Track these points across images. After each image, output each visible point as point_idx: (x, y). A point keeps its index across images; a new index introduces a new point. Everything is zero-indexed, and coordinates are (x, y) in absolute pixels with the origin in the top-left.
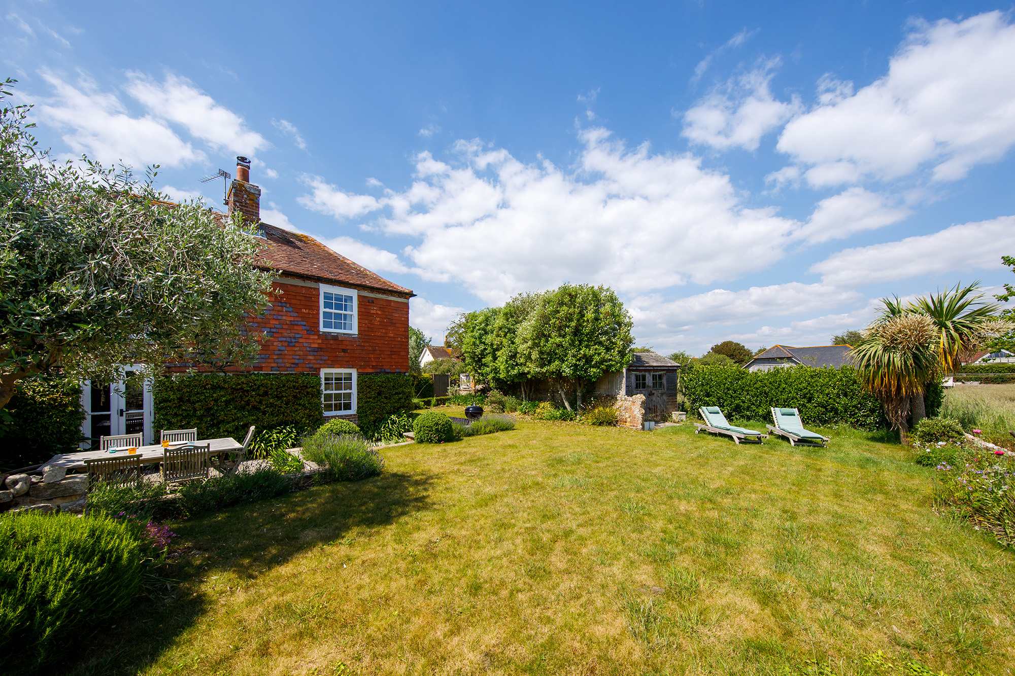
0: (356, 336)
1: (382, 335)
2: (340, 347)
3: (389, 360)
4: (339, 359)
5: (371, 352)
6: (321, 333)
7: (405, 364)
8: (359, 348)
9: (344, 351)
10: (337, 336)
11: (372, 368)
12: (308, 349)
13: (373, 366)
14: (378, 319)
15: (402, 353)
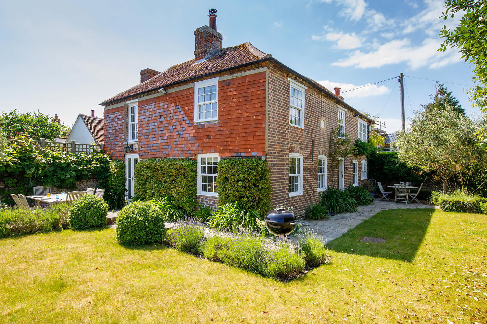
0: (217, 122)
1: (238, 116)
2: (207, 134)
3: (243, 143)
4: (206, 145)
5: (228, 136)
6: (195, 124)
7: (260, 146)
8: (220, 133)
9: (209, 137)
10: (204, 124)
11: (230, 152)
12: (189, 139)
13: (230, 150)
14: (234, 100)
15: (258, 134)
